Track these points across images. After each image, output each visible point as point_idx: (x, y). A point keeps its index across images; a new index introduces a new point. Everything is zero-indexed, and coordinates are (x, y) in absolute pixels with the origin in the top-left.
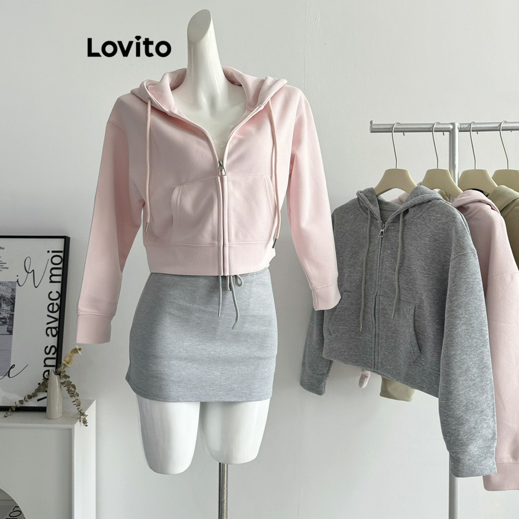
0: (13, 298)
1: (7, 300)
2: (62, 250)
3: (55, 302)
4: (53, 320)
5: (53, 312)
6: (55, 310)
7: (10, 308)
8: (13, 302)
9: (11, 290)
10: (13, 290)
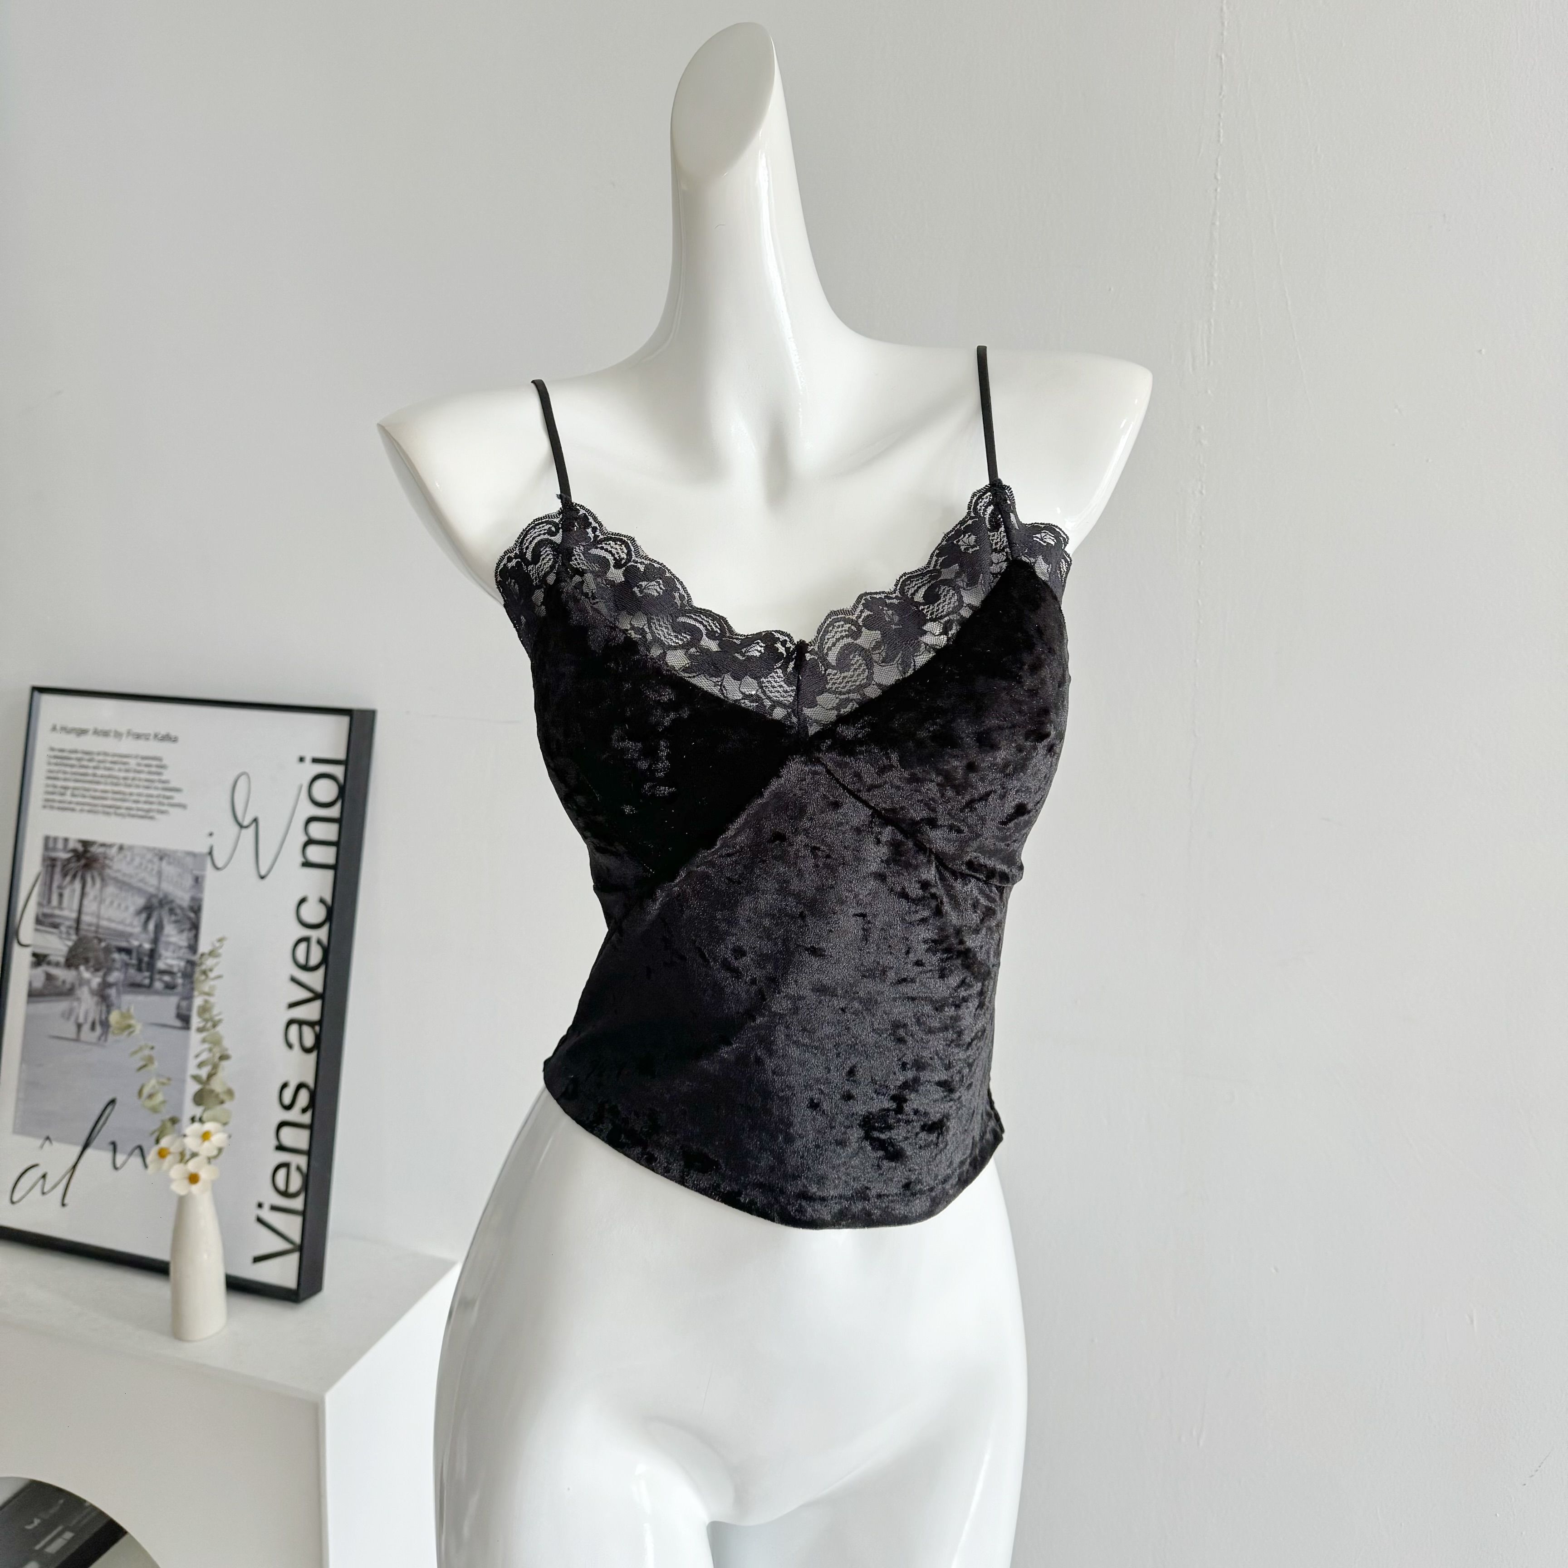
0: (196, 909)
1: (178, 911)
2: (341, 755)
3: (314, 934)
4: (306, 995)
5: (305, 968)
6: (312, 962)
7: (189, 939)
8: (194, 920)
9: (189, 882)
10: (198, 881)
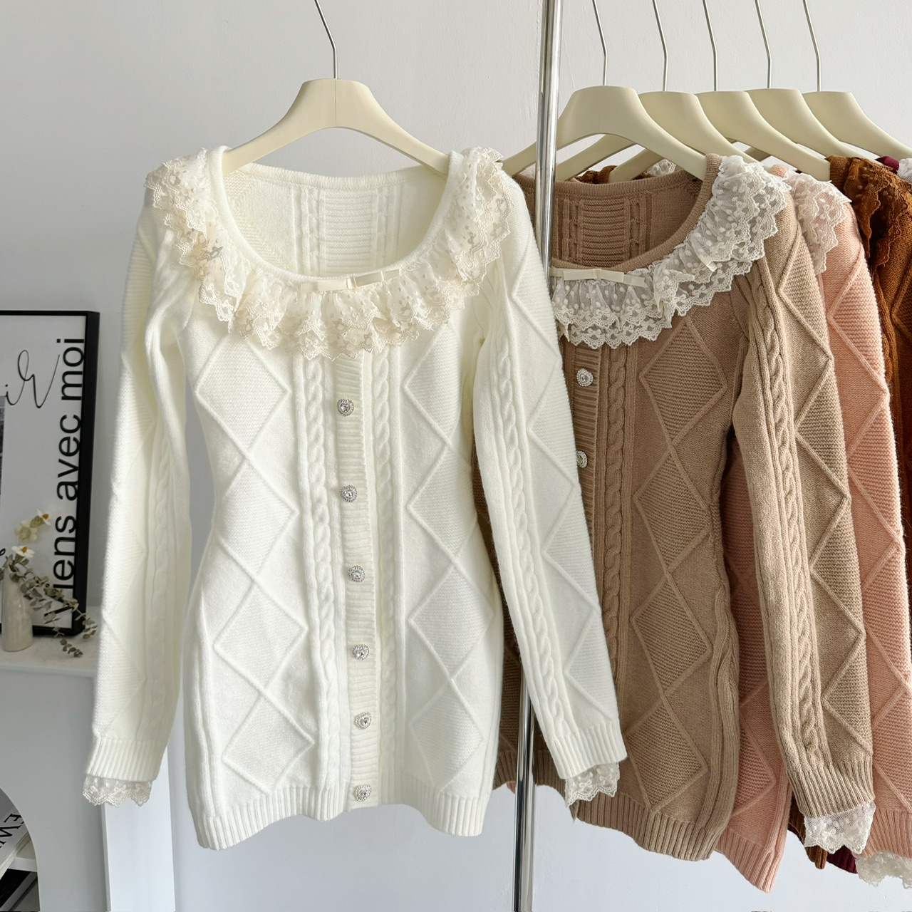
2: (82, 337)
3: (72, 436)
4: (70, 468)
5: (68, 454)
6: (72, 450)
10: (1, 412)
